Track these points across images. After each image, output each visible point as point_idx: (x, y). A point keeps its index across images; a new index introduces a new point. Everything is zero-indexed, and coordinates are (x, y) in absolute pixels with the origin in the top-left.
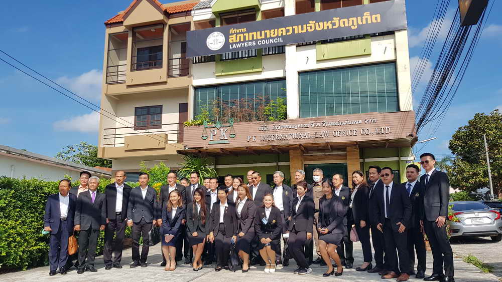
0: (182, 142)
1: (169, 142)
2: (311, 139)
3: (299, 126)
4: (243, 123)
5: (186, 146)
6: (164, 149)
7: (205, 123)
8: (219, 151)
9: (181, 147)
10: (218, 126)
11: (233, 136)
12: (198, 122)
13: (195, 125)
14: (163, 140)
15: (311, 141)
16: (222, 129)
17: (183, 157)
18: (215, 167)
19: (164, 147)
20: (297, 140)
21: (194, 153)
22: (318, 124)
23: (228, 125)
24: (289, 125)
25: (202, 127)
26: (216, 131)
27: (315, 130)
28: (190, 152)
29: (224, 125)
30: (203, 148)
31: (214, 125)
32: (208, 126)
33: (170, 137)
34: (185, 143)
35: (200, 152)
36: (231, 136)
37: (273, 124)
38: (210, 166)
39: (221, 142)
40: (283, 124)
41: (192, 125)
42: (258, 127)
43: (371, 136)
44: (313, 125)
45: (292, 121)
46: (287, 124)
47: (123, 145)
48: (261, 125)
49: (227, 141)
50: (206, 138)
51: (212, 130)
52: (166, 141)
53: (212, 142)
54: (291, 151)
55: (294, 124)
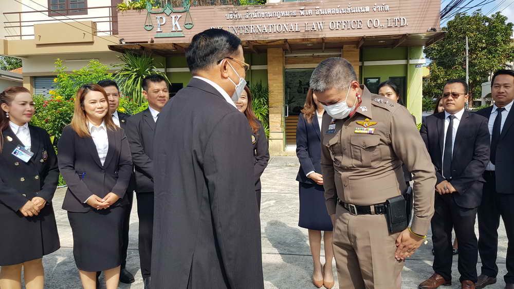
0: (117, 34)
1: (99, 34)
2: (299, 34)
3: (283, 13)
4: (204, 7)
5: (123, 39)
6: (92, 43)
7: (148, 7)
8: (171, 47)
9: (115, 41)
10: (168, 11)
11: (190, 26)
12: (139, 5)
13: (134, 9)
14: (90, 30)
15: (299, 36)
16: (173, 16)
17: (118, 55)
18: (166, 71)
19: (91, 41)
20: (279, 35)
21: (135, 50)
22: (310, 12)
23: (182, 9)
24: (269, 12)
25: (144, 12)
26: (164, 19)
27: (306, 21)
28: (128, 48)
29: (176, 9)
30: (147, 42)
31: (161, 10)
32: (153, 11)
33: (100, 27)
34: (120, 36)
35: (143, 48)
36: (187, 26)
37: (246, 9)
38: (159, 70)
39: (173, 34)
40: (261, 11)
41: (129, 9)
42: (225, 14)
43: (380, 30)
44: (302, 13)
45: (273, 6)
46: (266, 10)
47: (33, 38)
48: (229, 10)
49: (181, 34)
50: (151, 28)
51: (159, 16)
52: (95, 32)
53: (159, 35)
54: (269, 50)
55: (276, 11)
